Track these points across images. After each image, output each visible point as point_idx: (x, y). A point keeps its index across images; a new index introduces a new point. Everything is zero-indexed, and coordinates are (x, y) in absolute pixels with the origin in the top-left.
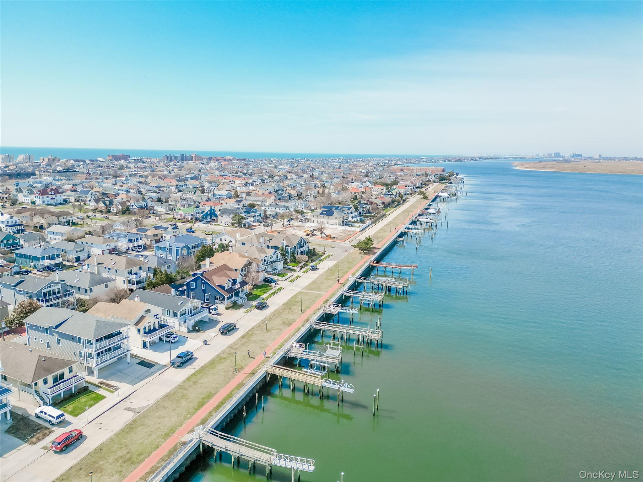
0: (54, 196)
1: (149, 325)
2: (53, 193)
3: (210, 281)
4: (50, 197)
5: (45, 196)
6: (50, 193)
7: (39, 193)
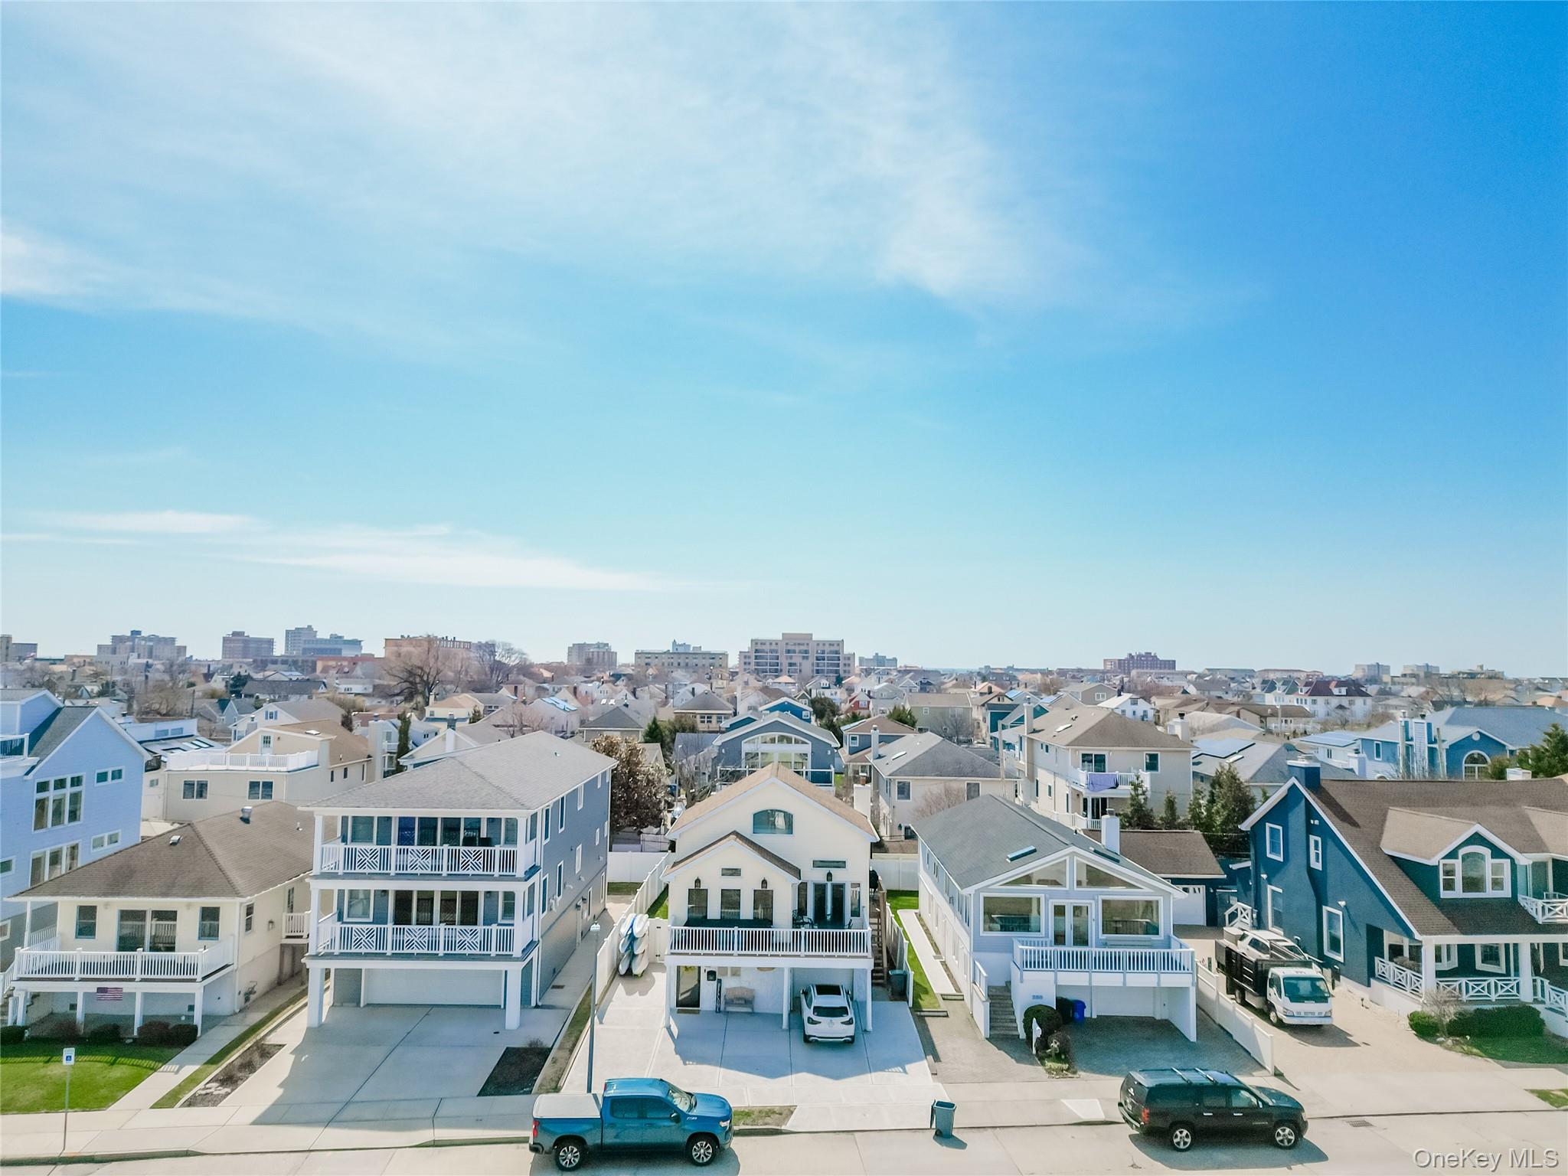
0: (1345, 701)
1: (731, 883)
2: (1344, 692)
3: (1355, 824)
4: (1334, 702)
5: (1320, 700)
6: (1336, 691)
7: (1305, 689)
